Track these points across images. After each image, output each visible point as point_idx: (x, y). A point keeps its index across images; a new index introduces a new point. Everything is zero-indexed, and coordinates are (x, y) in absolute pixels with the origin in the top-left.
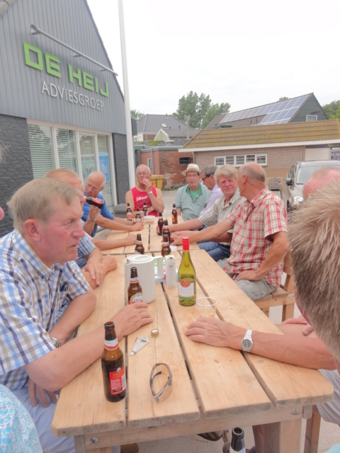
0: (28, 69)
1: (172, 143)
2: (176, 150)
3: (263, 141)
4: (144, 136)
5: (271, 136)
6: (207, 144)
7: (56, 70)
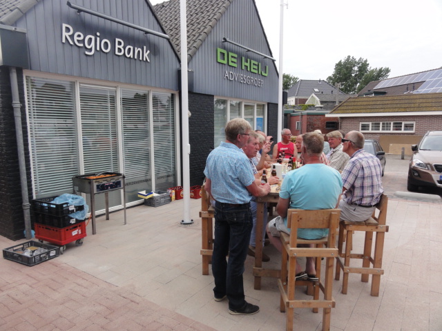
0: (218, 64)
1: (321, 107)
2: (323, 115)
3: (412, 109)
4: (296, 100)
5: (421, 105)
6: (354, 111)
7: (234, 62)
